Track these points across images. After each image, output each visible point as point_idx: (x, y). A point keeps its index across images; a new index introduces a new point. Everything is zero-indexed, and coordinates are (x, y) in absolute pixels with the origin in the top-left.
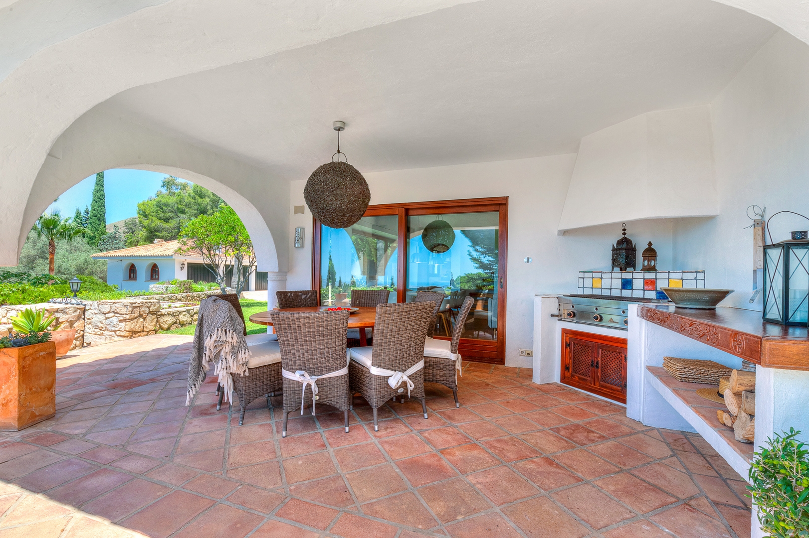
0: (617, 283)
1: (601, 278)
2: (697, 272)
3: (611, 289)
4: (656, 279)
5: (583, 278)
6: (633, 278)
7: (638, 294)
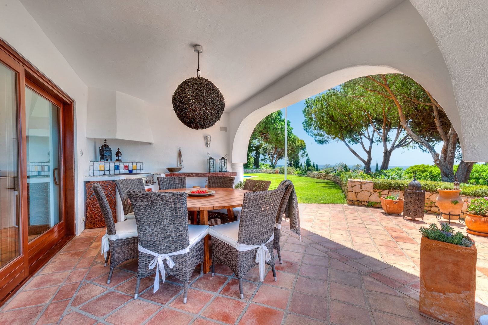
0: (113, 168)
1: (104, 165)
2: (140, 162)
3: (109, 170)
4: (128, 165)
5: (93, 165)
6: (119, 165)
7: (122, 172)
